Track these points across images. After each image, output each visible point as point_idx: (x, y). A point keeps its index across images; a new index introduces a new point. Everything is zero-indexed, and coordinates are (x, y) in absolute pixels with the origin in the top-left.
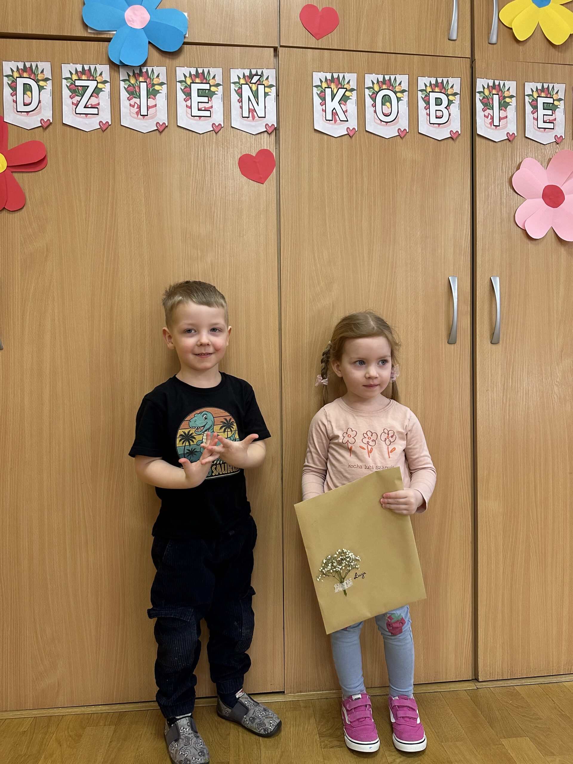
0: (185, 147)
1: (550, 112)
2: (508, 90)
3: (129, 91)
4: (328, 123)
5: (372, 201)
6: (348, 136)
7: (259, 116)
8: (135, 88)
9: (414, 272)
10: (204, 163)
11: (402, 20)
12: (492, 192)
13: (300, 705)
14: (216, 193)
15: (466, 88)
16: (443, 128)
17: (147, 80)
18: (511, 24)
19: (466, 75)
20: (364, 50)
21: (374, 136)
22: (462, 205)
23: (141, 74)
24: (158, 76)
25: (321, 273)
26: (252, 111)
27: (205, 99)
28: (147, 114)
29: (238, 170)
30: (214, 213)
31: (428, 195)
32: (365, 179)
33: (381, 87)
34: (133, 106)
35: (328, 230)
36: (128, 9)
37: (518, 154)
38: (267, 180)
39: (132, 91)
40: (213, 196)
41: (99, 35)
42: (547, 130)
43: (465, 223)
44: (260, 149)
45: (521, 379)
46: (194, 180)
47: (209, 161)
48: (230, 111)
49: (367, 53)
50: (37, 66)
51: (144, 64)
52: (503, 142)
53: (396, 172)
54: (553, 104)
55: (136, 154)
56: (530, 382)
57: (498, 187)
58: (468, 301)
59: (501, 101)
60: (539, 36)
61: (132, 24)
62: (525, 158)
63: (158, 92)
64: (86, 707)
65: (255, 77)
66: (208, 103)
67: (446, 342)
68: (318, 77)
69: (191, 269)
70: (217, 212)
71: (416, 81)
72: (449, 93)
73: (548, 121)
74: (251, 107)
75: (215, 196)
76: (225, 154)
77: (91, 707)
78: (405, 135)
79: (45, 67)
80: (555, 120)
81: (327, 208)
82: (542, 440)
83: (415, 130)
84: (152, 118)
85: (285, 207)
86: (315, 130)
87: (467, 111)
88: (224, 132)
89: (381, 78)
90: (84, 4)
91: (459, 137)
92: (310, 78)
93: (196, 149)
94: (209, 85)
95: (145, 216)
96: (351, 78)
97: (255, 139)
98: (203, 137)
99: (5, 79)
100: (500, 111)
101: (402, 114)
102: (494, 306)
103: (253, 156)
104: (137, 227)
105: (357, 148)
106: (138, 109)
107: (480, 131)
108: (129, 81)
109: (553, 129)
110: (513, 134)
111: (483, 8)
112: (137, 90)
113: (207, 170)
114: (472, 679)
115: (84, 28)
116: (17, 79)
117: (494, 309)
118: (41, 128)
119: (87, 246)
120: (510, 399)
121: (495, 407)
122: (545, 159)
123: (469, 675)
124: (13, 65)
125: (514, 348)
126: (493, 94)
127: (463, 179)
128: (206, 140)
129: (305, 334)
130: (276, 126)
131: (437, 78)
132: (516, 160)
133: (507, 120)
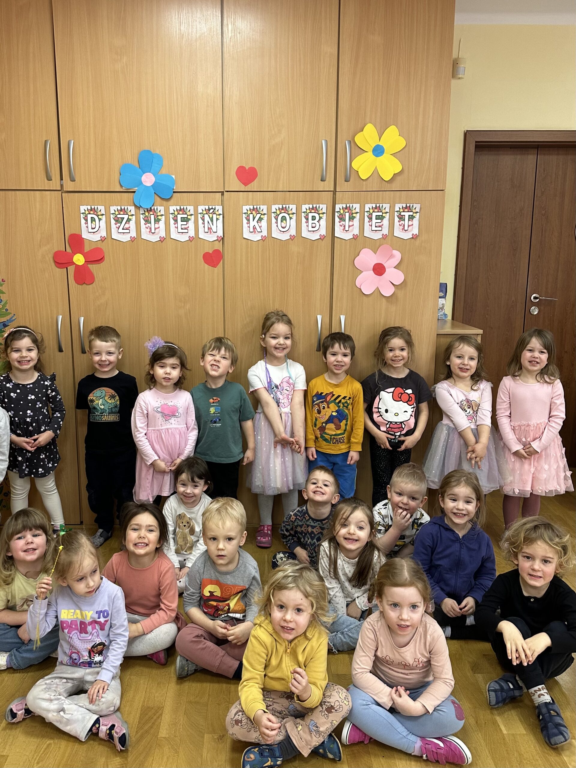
0: (175, 249)
1: (379, 221)
2: (355, 209)
4: (251, 234)
6: (262, 240)
7: (214, 232)
9: (298, 313)
11: (294, 171)
14: (191, 273)
15: (330, 209)
16: (316, 233)
17: (154, 213)
18: (358, 169)
19: (330, 202)
21: (277, 240)
22: (326, 276)
23: (151, 210)
24: (160, 211)
26: (210, 229)
27: (185, 223)
28: (155, 232)
29: (203, 262)
30: (190, 284)
32: (271, 264)
33: (281, 211)
34: (148, 228)
36: (143, 175)
37: (359, 247)
38: (218, 265)
39: (146, 219)
41: (129, 190)
42: (377, 231)
43: (327, 286)
44: (214, 249)
46: (180, 267)
47: (187, 256)
48: (198, 229)
49: (273, 192)
50: (97, 208)
51: (153, 206)
52: (350, 240)
53: (289, 259)
54: (382, 215)
58: (328, 328)
59: (350, 216)
60: (375, 175)
61: (146, 184)
62: (363, 249)
63: (160, 220)
65: (211, 210)
67: (316, 350)
68: (245, 208)
69: (178, 313)
71: (301, 207)
72: (320, 213)
73: (378, 226)
74: (209, 226)
78: (294, 239)
79: (101, 208)
80: (383, 225)
83: (300, 235)
84: (157, 234)
85: (227, 279)
86: (244, 238)
87: (330, 223)
88: (195, 241)
89: (281, 207)
90: (121, 175)
91: (325, 238)
92: (241, 209)
93: (181, 250)
94: (187, 215)
95: (155, 286)
96: (264, 208)
97: (212, 244)
98: (184, 244)
99: (82, 215)
101: (293, 226)
103: (210, 253)
104: (151, 292)
105: (267, 246)
106: (150, 230)
108: (145, 214)
109: (381, 231)
110: (357, 235)
111: (342, 160)
112: (149, 219)
113: (186, 261)
115: (120, 186)
116: (88, 215)
118: (101, 241)
122: (375, 248)
124: (85, 207)
126: (346, 212)
127: (328, 261)
130: (222, 237)
131: (313, 205)
132: (356, 250)
133: (353, 227)
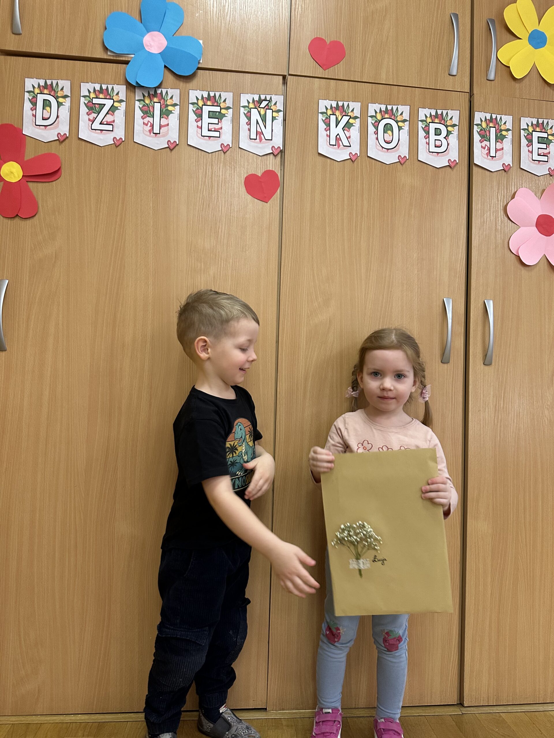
0: (194, 165)
1: (544, 146)
2: (505, 123)
3: (143, 110)
4: (331, 148)
5: (371, 224)
6: (350, 160)
7: (266, 139)
8: (149, 107)
9: (409, 292)
10: (211, 181)
11: (405, 54)
12: (488, 219)
13: (282, 724)
14: (222, 210)
15: (465, 119)
16: (442, 156)
17: (161, 101)
18: (508, 63)
19: (465, 108)
20: (368, 81)
21: (376, 161)
22: (458, 230)
23: (155, 95)
24: (172, 98)
25: (319, 289)
26: (259, 133)
27: (216, 121)
28: (159, 133)
29: (243, 189)
30: (219, 229)
31: (425, 219)
32: (365, 202)
33: (383, 115)
34: (147, 125)
35: (328, 249)
36: (145, 35)
37: (513, 184)
38: (271, 199)
39: (146, 110)
40: (219, 212)
41: (118, 57)
42: (541, 162)
43: (461, 248)
44: (265, 170)
45: (513, 400)
46: (201, 196)
47: (216, 179)
48: (238, 132)
49: (371, 84)
50: (57, 84)
51: (159, 86)
52: (499, 172)
53: (395, 196)
54: (547, 138)
55: (147, 169)
56: (521, 405)
57: (493, 215)
58: (462, 322)
59: (498, 134)
60: (534, 75)
61: (149, 49)
62: (520, 188)
63: (171, 112)
64: (65, 716)
65: (264, 102)
66: (218, 124)
67: (440, 361)
68: (323, 104)
69: (194, 281)
70: (222, 228)
71: (417, 113)
72: (448, 124)
73: (542, 154)
74: (259, 130)
75: (220, 212)
76: (232, 173)
77: (71, 716)
78: (405, 162)
79: (65, 85)
80: (549, 153)
81: (327, 228)
82: (532, 462)
83: (415, 158)
84: (164, 136)
85: (287, 225)
86: (320, 154)
87: (465, 142)
88: (232, 152)
89: (383, 108)
90: (106, 29)
91: (457, 165)
92: (316, 106)
93: (205, 167)
94: (219, 107)
95: (152, 228)
96: (356, 107)
97: (261, 160)
98: (212, 156)
99: (27, 95)
100: (497, 143)
101: (403, 142)
102: (487, 328)
103: (258, 176)
104: (144, 239)
105: (359, 172)
106: (151, 128)
107: (477, 160)
108: (144, 101)
109: (547, 162)
110: (509, 165)
111: (482, 47)
112: (151, 110)
113: (214, 187)
114: (457, 704)
115: (104, 50)
116: (38, 95)
117: (487, 331)
118: (58, 142)
119: (94, 255)
120: (501, 420)
121: (487, 428)
122: (539, 190)
123: (454, 700)
124: (35, 82)
125: (506, 370)
126: (490, 127)
127: (460, 205)
128: (214, 159)
129: (302, 348)
130: (281, 149)
131: (436, 110)
132: (511, 189)
133: (503, 151)
